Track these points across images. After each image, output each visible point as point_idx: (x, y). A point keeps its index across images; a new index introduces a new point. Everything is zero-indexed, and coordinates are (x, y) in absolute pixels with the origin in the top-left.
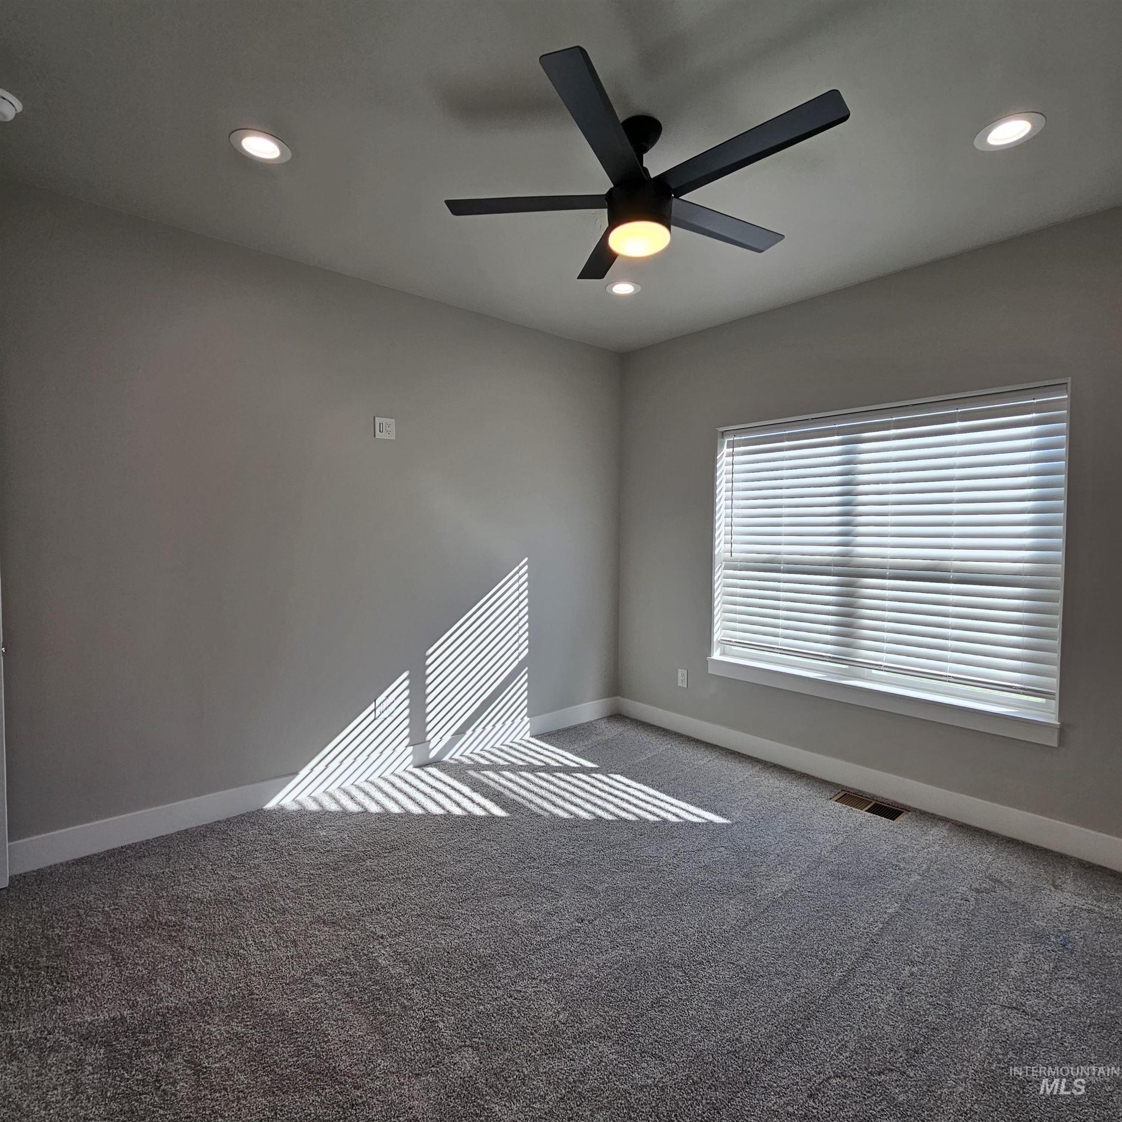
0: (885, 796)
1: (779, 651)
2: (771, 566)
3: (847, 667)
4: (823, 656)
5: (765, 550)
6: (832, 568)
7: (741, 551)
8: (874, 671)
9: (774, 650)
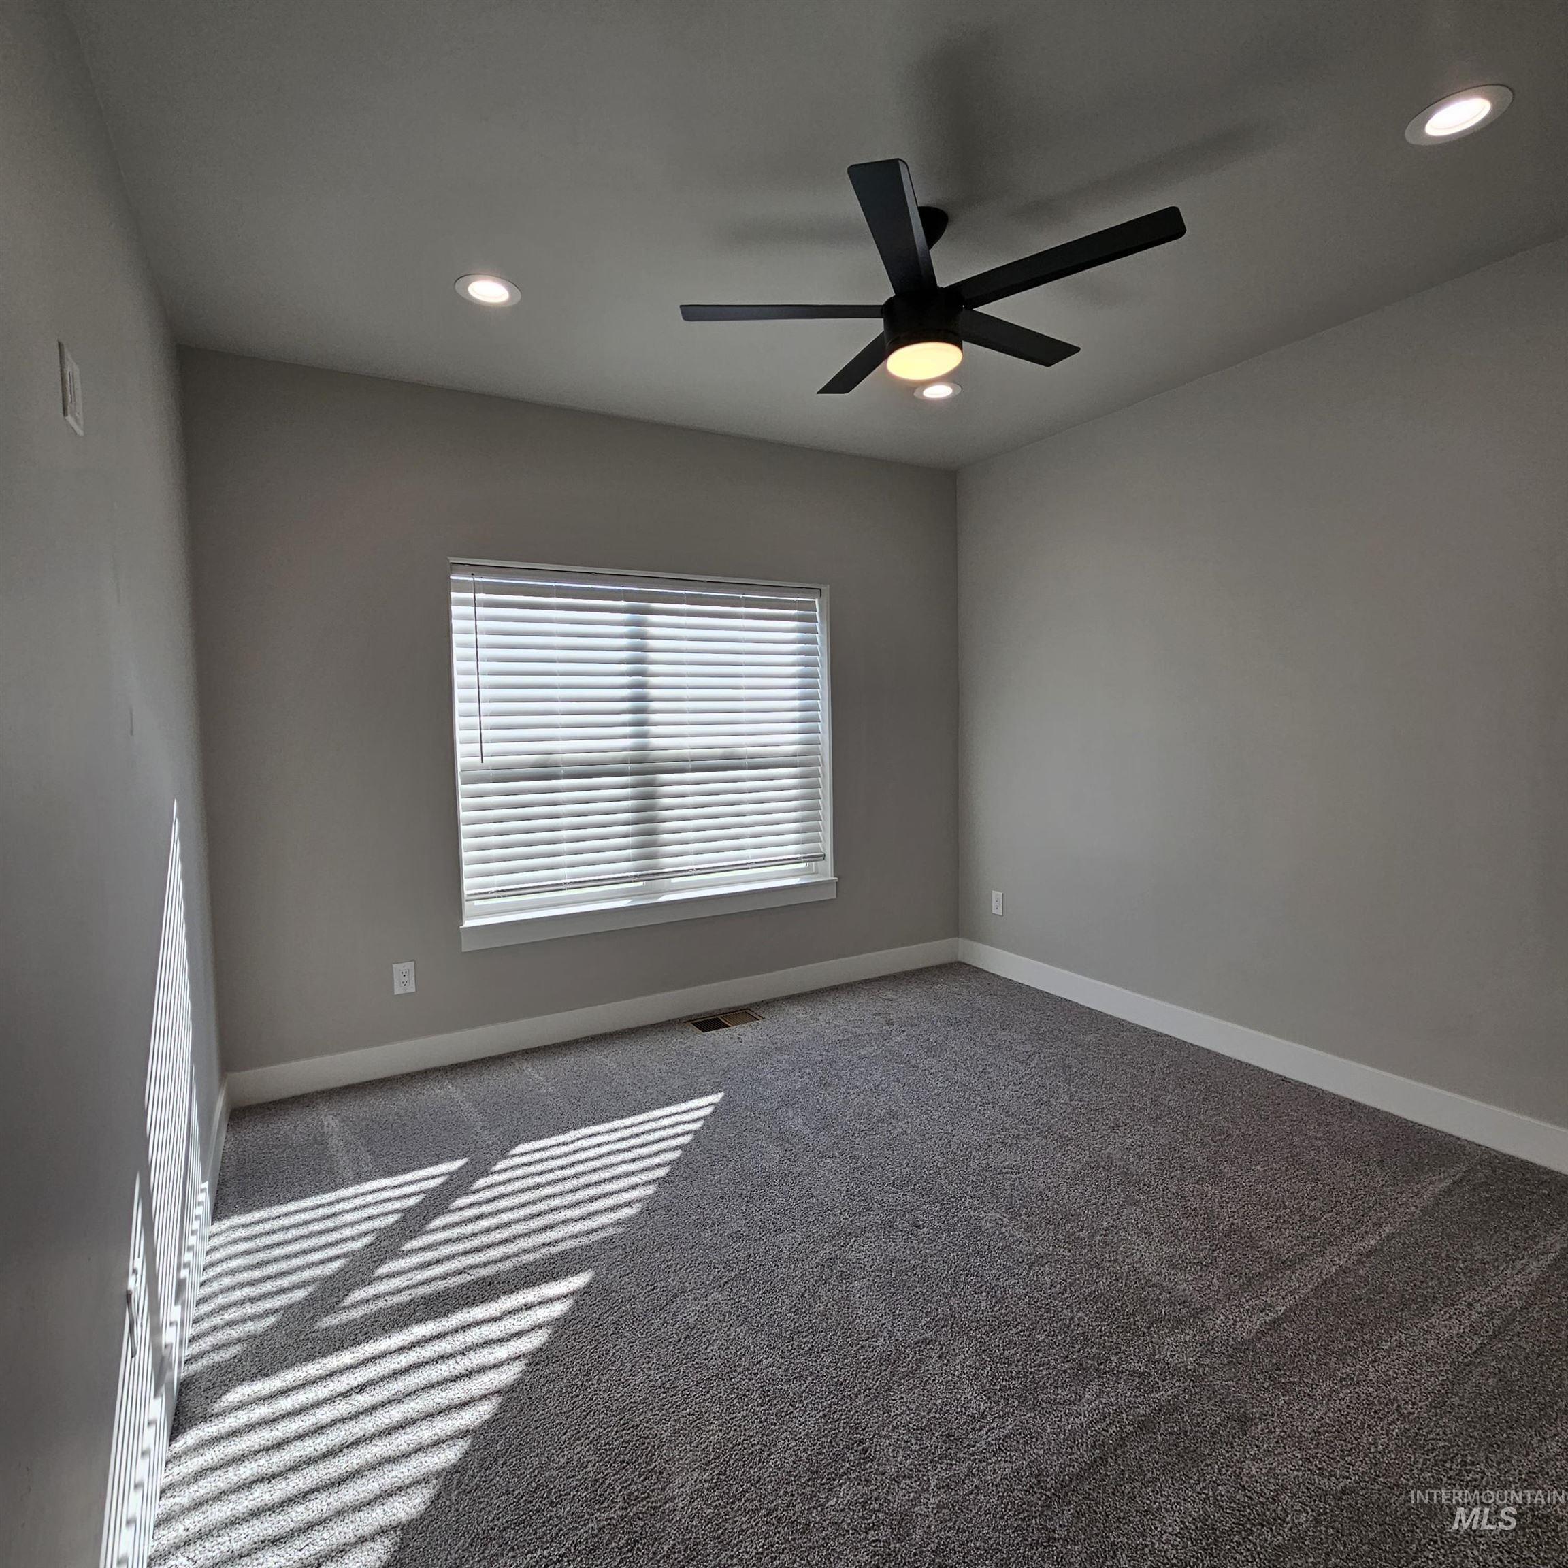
0: (698, 1012)
1: (568, 886)
2: (544, 771)
3: (641, 884)
4: (627, 877)
5: (531, 749)
6: (629, 767)
7: (497, 753)
8: (673, 880)
9: (562, 887)
